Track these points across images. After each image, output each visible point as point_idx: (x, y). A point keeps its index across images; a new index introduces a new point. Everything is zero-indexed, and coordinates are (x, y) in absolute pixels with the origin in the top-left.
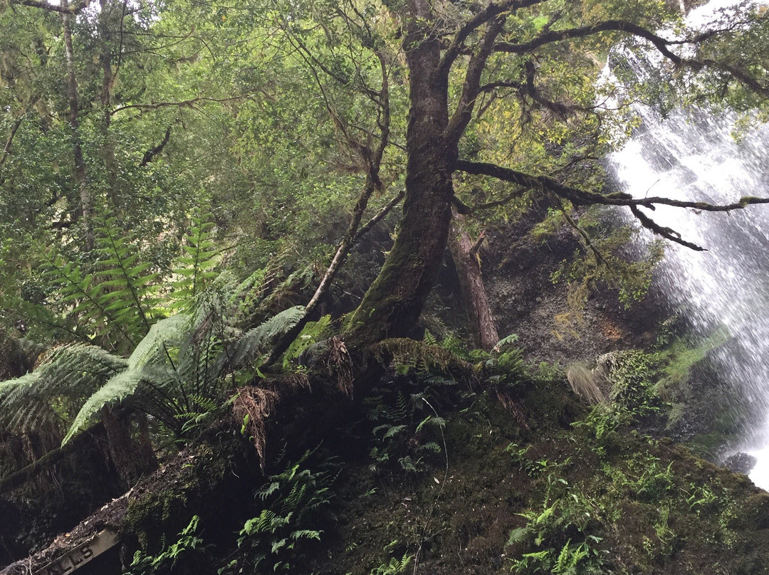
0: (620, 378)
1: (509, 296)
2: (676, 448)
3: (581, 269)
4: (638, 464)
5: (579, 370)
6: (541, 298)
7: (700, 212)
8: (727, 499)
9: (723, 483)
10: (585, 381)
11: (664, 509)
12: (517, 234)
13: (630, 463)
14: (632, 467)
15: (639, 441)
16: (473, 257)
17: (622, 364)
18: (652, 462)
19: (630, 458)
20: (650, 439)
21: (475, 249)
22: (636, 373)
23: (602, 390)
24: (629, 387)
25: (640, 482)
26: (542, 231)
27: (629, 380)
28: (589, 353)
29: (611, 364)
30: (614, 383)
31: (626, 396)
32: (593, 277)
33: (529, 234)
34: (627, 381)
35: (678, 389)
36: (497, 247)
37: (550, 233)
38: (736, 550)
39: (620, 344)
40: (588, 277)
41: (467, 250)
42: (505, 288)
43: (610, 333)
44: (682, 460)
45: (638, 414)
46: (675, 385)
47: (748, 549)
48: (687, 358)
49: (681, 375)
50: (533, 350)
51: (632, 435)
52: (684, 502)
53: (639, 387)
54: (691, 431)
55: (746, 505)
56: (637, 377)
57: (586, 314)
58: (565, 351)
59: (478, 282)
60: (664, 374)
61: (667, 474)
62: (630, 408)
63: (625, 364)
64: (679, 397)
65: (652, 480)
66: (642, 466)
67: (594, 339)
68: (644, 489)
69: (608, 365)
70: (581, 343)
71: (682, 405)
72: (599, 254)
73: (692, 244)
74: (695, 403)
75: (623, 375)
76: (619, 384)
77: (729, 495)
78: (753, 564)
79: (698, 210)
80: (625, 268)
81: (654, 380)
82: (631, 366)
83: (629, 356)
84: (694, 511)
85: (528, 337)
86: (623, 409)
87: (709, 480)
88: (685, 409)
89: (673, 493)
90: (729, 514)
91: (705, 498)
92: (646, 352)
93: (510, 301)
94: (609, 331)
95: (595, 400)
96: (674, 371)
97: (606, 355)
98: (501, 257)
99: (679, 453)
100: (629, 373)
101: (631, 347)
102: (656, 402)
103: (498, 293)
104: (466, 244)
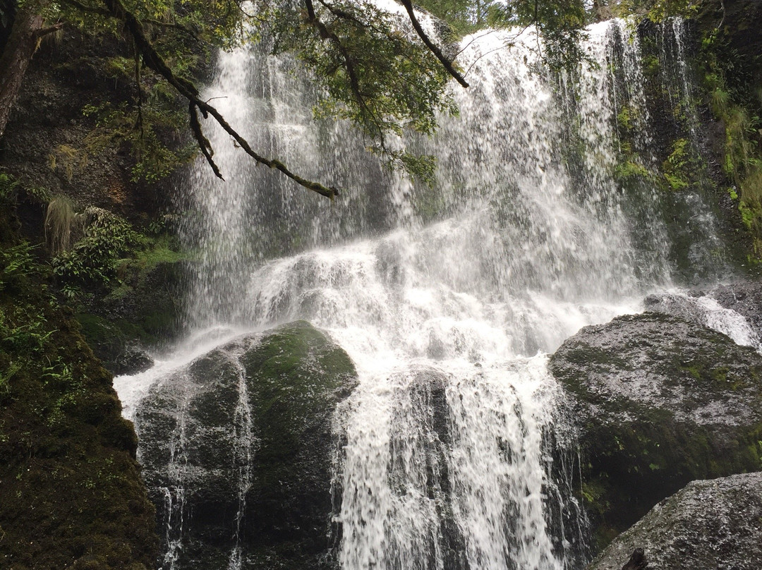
0: (96, 235)
1: (48, 98)
2: (72, 320)
3: (118, 121)
4: (26, 315)
5: (65, 206)
6: (77, 122)
7: (238, 147)
8: (80, 385)
9: (87, 370)
10: (62, 220)
11: (17, 365)
12: (96, 51)
13: (19, 310)
14: (18, 315)
15: (43, 296)
16: (34, 38)
17: (106, 225)
18: (39, 320)
19: (22, 306)
20: (54, 300)
21: (42, 33)
22: (112, 241)
23: (72, 235)
24: (97, 248)
25: (14, 331)
26: (119, 66)
27: (102, 242)
28: (84, 198)
29: (97, 219)
30: (87, 236)
31: (89, 253)
32: (122, 136)
33: (107, 59)
34: (99, 242)
35: (137, 274)
36: (68, 48)
37: (127, 73)
38: (53, 430)
39: (116, 209)
40: (118, 132)
41: (33, 27)
42: (48, 89)
43: (115, 194)
44: (68, 332)
45: (88, 274)
46: (136, 270)
47: (65, 434)
48: (163, 255)
49: (147, 265)
50: (35, 161)
51: (40, 288)
52: (41, 368)
53: (105, 253)
54: (121, 313)
55: (92, 398)
56: (110, 244)
57: (106, 163)
58: (64, 182)
59: (23, 64)
60: (134, 255)
61: (44, 338)
62: (85, 265)
63: (109, 227)
64: (132, 281)
65: (27, 335)
66: (28, 319)
67: (98, 190)
68: (12, 339)
69: (93, 218)
70: (83, 184)
71: (130, 289)
72: (142, 120)
73: (217, 167)
74: (142, 294)
75: (99, 234)
76: (91, 239)
77: (84, 383)
78: (59, 448)
79: (238, 144)
80: (155, 148)
81: (123, 255)
82: (113, 232)
83: (117, 222)
84: (43, 380)
85: (38, 146)
86: (78, 262)
87: (77, 362)
88: (129, 293)
89: (37, 356)
90: (71, 398)
91: (62, 374)
92: (133, 228)
93: (45, 104)
94: (116, 191)
95: (60, 240)
96: (144, 259)
97: (98, 209)
98: (66, 59)
99: (70, 326)
100: (106, 236)
101: (124, 217)
102: (110, 273)
103: (38, 89)
104: (36, 21)
